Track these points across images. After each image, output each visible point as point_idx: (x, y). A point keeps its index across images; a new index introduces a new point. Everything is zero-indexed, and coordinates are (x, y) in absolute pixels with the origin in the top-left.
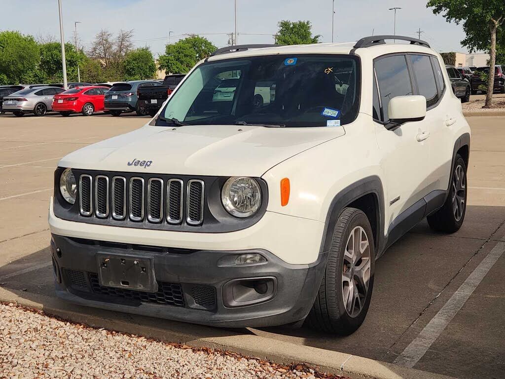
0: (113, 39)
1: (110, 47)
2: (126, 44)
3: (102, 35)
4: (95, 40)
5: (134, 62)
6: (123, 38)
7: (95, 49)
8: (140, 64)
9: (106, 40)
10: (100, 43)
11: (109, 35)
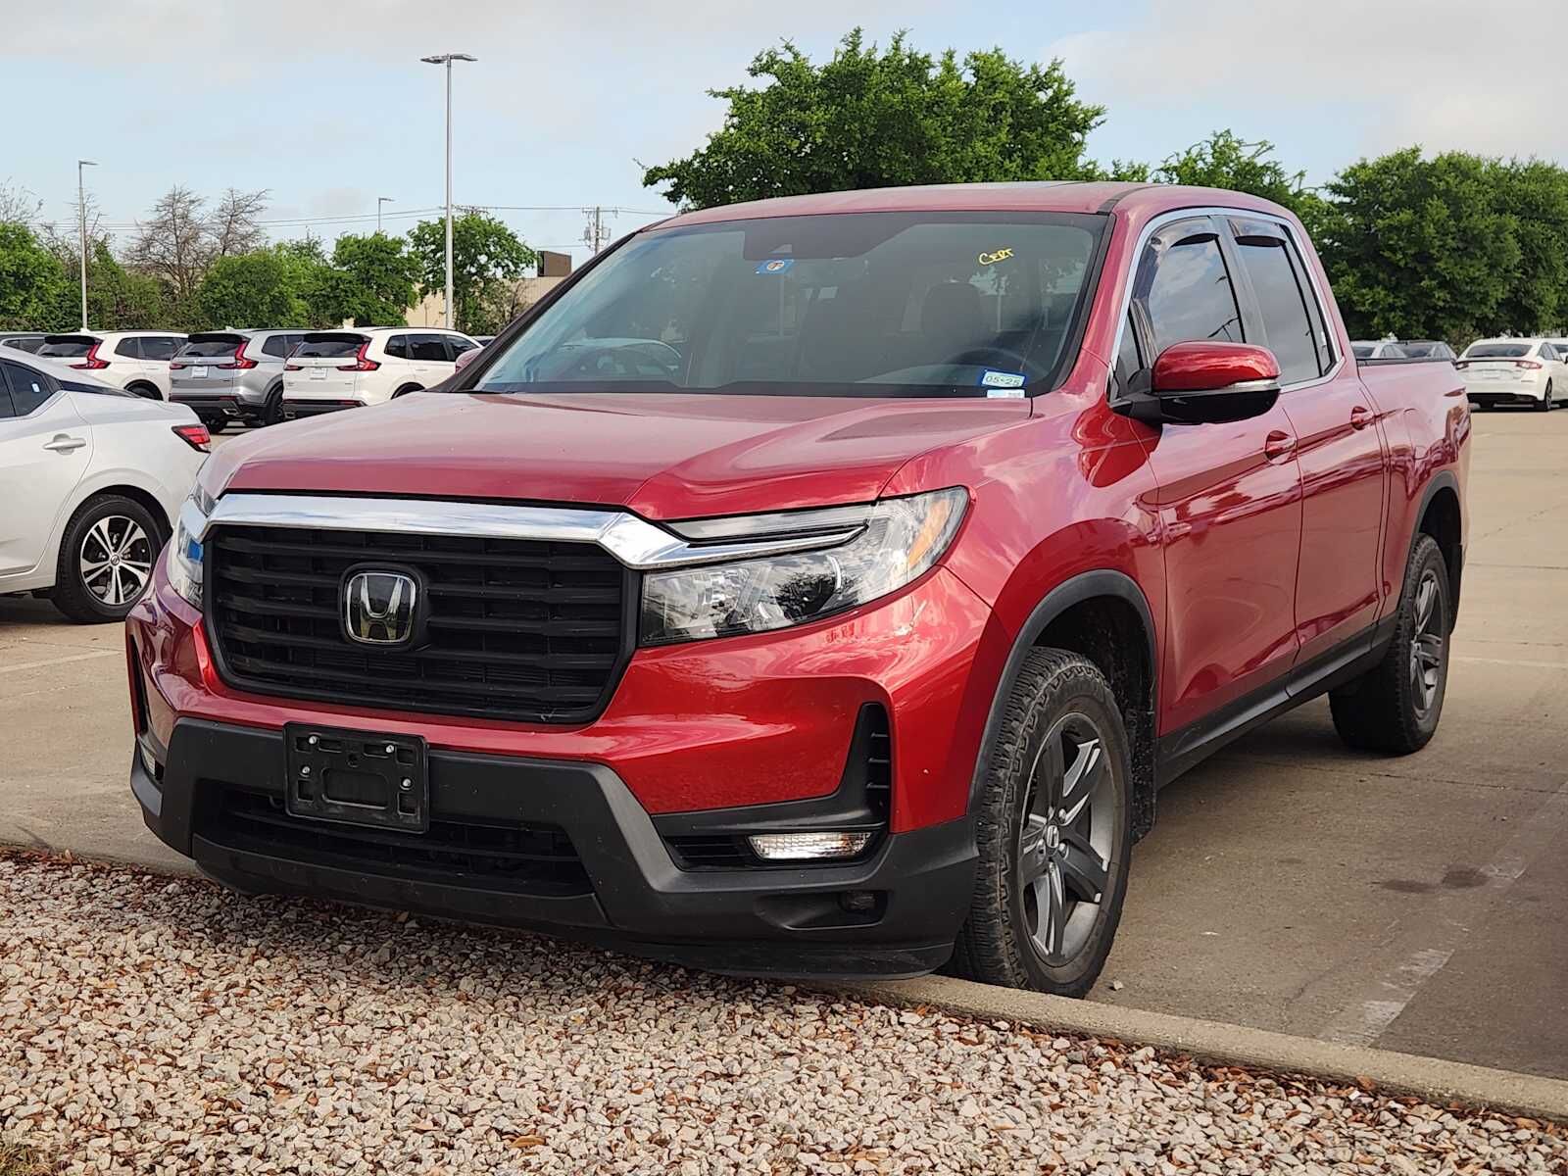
0: (205, 213)
1: (196, 237)
2: (242, 230)
3: (174, 199)
4: (153, 217)
5: (225, 283)
6: (235, 212)
7: (149, 242)
8: (243, 290)
9: (184, 217)
10: (163, 226)
11: (193, 202)
